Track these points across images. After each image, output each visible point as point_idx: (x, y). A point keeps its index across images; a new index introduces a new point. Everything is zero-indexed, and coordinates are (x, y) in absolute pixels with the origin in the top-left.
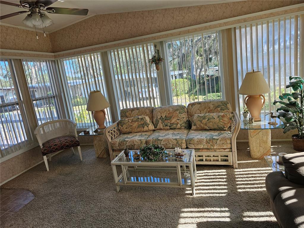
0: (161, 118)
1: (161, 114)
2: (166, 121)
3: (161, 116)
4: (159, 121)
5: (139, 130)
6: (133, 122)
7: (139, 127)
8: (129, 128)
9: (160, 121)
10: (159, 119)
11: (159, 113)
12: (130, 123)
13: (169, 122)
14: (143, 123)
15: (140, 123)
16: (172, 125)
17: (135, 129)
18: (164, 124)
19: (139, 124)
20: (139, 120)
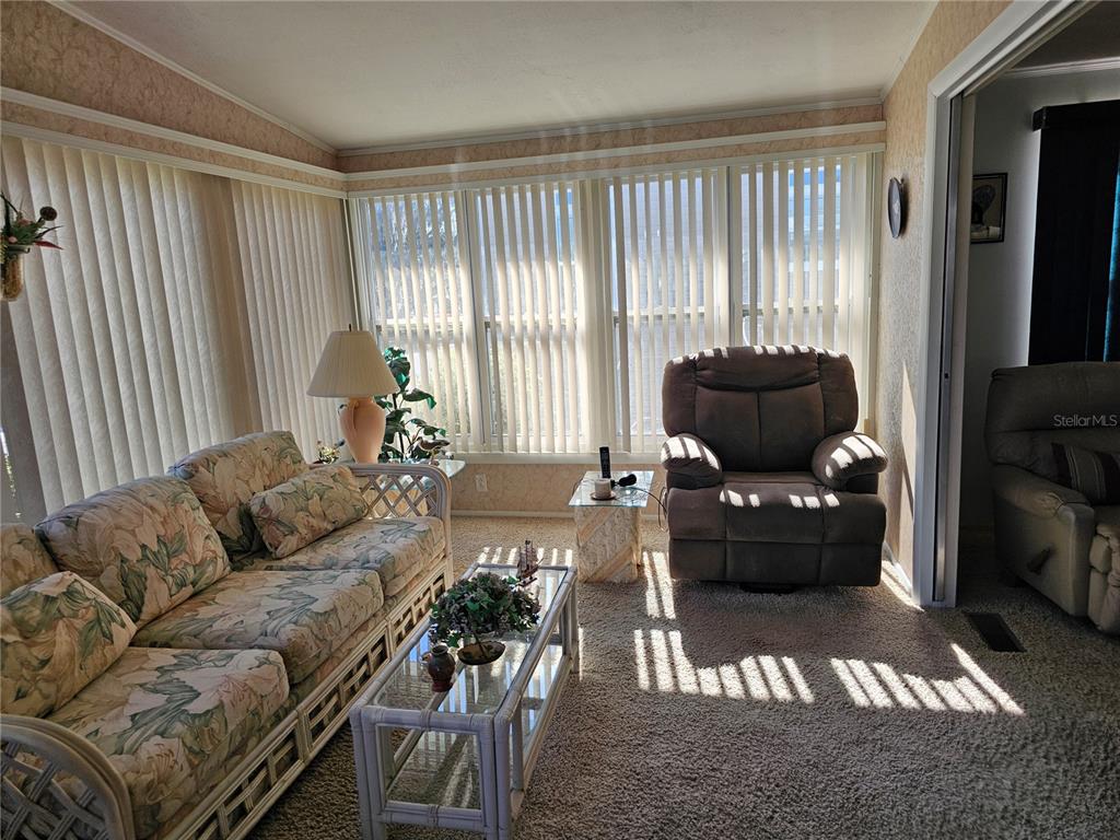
0: (145, 557)
1: (135, 536)
2: (175, 562)
3: (144, 547)
4: (142, 577)
5: (94, 663)
6: (37, 631)
7: (86, 647)
8: (42, 685)
9: (151, 572)
10: (139, 568)
11: (118, 533)
12: (23, 650)
13: (186, 564)
14: (91, 615)
15: (79, 623)
16: (202, 573)
17: (73, 673)
18: (170, 579)
19: (80, 633)
20: (62, 604)
